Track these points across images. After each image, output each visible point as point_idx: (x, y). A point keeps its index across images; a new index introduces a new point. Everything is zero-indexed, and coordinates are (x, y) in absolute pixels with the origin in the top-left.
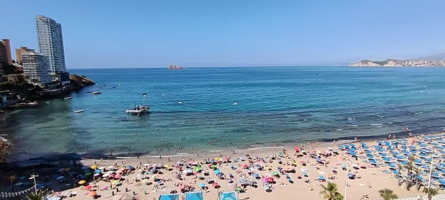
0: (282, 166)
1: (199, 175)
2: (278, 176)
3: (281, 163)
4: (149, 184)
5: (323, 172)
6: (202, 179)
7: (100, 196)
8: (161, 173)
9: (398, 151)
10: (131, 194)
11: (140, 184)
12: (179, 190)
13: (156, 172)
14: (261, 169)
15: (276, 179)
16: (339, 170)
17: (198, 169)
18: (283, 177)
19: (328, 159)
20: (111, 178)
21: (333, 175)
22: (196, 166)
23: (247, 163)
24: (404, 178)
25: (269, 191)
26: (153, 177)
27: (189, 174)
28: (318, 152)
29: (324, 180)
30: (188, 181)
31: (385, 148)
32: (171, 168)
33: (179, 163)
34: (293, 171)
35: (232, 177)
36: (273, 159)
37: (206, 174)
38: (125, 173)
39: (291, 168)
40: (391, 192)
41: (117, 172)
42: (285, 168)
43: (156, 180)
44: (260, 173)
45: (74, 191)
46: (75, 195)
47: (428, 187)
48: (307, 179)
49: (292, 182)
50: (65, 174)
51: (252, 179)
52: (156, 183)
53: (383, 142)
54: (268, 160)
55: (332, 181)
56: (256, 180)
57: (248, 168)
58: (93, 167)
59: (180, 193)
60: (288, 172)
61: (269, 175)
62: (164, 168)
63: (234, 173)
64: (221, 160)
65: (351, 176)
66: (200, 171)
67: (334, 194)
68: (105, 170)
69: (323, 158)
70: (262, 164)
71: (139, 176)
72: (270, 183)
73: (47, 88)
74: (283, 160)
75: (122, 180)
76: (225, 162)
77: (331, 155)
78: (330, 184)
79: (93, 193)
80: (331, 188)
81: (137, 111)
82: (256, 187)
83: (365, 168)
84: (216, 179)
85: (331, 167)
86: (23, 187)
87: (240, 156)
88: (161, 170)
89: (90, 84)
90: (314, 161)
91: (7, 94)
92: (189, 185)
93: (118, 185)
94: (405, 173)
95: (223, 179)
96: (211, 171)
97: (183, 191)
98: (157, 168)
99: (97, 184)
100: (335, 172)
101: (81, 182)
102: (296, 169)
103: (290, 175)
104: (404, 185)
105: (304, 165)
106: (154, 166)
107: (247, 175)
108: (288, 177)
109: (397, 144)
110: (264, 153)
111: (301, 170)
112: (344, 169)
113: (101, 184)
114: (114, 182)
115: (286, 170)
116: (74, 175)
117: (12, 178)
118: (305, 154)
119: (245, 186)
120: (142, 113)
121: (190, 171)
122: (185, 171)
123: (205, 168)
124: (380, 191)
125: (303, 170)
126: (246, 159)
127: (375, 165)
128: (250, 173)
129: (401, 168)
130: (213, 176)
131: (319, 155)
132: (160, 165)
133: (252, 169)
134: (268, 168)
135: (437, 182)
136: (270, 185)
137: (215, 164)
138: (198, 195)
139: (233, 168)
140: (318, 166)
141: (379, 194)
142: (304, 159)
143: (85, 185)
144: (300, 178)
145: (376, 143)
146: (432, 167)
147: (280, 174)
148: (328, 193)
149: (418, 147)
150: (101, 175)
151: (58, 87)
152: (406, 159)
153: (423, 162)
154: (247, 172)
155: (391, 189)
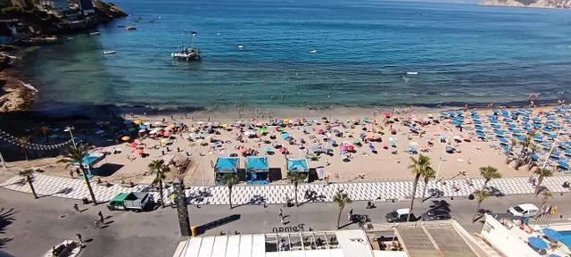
0: (366, 133)
1: (263, 138)
2: (359, 144)
3: (365, 129)
4: (204, 145)
5: (416, 143)
6: (268, 142)
7: (148, 155)
8: (218, 133)
9: (516, 124)
10: (184, 154)
11: (194, 145)
12: (239, 153)
13: (212, 132)
14: (339, 135)
15: (356, 148)
16: (437, 141)
17: (262, 131)
18: (366, 147)
19: (423, 129)
20: (160, 136)
21: (428, 147)
22: (261, 127)
23: (323, 127)
24: (516, 156)
25: (346, 160)
26: (208, 137)
27: (251, 137)
28: (414, 118)
29: (415, 152)
30: (251, 144)
31: (501, 118)
32: (230, 128)
33: (239, 122)
34: (379, 140)
35: (303, 142)
36: (356, 124)
37: (271, 138)
38: (175, 130)
39: (377, 136)
40: (495, 170)
41: (167, 129)
42: (369, 135)
43: (212, 141)
44: (338, 141)
45: (118, 147)
46: (120, 152)
47: (542, 168)
48: (394, 150)
49: (376, 152)
50: (104, 127)
51: (327, 145)
52: (213, 144)
53: (500, 112)
54: (350, 125)
55: (425, 154)
56: (332, 148)
57: (323, 134)
58: (136, 122)
59: (240, 157)
60: (372, 140)
61: (349, 142)
62: (222, 127)
63: (306, 138)
64: (291, 121)
65: (449, 149)
66: (265, 134)
67: (424, 168)
68: (151, 126)
69: (418, 126)
70: (341, 130)
71: (192, 135)
72: (349, 151)
73: (66, 18)
74: (367, 126)
75: (172, 138)
76: (296, 125)
77: (429, 123)
78: (421, 157)
79: (140, 151)
80: (423, 161)
81: (185, 55)
82: (332, 155)
83: (469, 141)
84: (285, 144)
85: (426, 137)
86: (59, 140)
87: (316, 119)
88: (218, 130)
89: (121, 15)
90: (407, 129)
91: (15, 24)
92: (252, 149)
93: (168, 144)
94: (518, 150)
95: (292, 144)
96: (278, 134)
97: (245, 154)
98: (213, 127)
99: (144, 141)
100: (430, 143)
101: (125, 138)
102: (383, 137)
103: (374, 144)
104: (514, 164)
105: (394, 133)
106: (210, 124)
107: (322, 141)
108: (372, 147)
109: (517, 114)
110: (345, 117)
111: (388, 139)
112: (443, 141)
113: (149, 142)
114: (164, 141)
115: (371, 138)
116: (116, 131)
117: (45, 129)
118: (397, 120)
119: (319, 153)
120: (192, 59)
121: (253, 133)
122: (247, 133)
123: (271, 130)
124: (482, 169)
125: (391, 139)
126: (322, 122)
127: (482, 138)
128: (326, 140)
129: (514, 144)
130: (281, 140)
131: (413, 123)
132: (216, 124)
133: (329, 135)
134: (349, 134)
135: (555, 163)
136: (349, 154)
137: (283, 126)
138: (262, 159)
139: (305, 132)
140: (411, 135)
141: (479, 172)
142: (396, 126)
143: (130, 141)
144: (386, 148)
145: (491, 112)
146: (554, 145)
147: (362, 143)
148: (418, 167)
149: (544, 120)
150: (147, 132)
151: (79, 18)
152: (525, 134)
153: (546, 138)
154: (321, 137)
155: (495, 167)
